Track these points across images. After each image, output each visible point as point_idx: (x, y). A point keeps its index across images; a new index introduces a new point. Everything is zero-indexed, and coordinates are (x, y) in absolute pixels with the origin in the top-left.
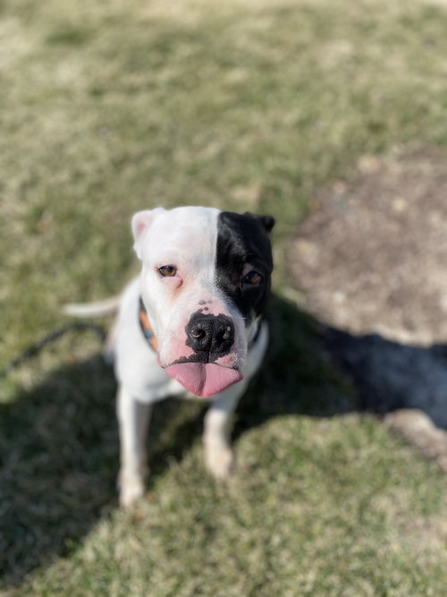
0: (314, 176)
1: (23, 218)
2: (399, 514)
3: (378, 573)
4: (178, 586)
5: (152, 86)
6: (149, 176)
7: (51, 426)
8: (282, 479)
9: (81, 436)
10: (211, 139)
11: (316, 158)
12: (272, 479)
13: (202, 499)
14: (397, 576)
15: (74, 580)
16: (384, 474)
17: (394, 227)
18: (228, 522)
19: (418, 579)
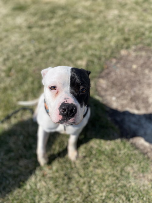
0: (105, 56)
1: (4, 71)
2: (134, 172)
3: (127, 192)
4: (59, 198)
5: (49, 25)
6: (48, 56)
7: (14, 143)
8: (94, 161)
9: (25, 146)
10: (70, 43)
11: (106, 50)
12: (91, 161)
13: (67, 168)
14: (133, 194)
15: (23, 196)
16: (129, 159)
17: (133, 74)
18: (76, 176)
19: (141, 195)
